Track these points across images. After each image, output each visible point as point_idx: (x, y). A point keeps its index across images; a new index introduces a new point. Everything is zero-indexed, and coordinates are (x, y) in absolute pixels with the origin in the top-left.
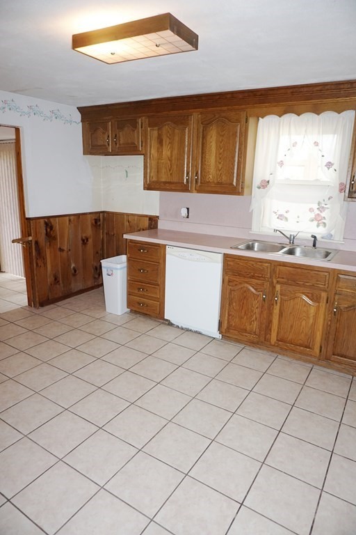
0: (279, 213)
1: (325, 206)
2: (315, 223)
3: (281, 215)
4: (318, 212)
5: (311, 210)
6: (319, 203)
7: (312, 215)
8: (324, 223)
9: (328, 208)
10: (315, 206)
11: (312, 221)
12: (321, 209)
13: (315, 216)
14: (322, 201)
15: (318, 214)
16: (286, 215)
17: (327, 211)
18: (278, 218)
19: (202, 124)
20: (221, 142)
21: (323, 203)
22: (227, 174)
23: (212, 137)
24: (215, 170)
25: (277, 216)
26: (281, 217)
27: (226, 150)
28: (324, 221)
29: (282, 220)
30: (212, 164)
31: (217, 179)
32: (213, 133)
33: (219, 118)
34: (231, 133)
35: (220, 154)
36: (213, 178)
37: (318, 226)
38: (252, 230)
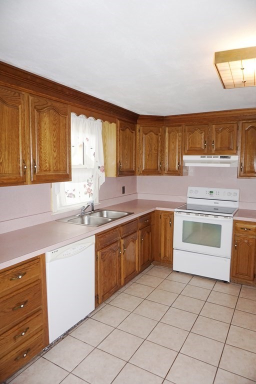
0: (68, 192)
2: (88, 194)
3: (71, 194)
5: (85, 186)
6: (88, 181)
7: (85, 190)
8: (92, 194)
9: (92, 183)
10: (86, 183)
11: (86, 193)
12: (89, 184)
13: (87, 190)
15: (89, 189)
16: (74, 193)
17: (92, 185)
18: (68, 196)
19: (35, 107)
20: (54, 131)
21: (90, 180)
22: (61, 162)
23: (45, 124)
24: (51, 158)
25: (67, 195)
26: (71, 195)
27: (58, 139)
28: (92, 192)
29: (71, 197)
30: (47, 152)
31: (53, 167)
32: (46, 121)
33: (51, 106)
34: (61, 124)
35: (54, 142)
36: (50, 165)
37: (90, 196)
38: (53, 212)
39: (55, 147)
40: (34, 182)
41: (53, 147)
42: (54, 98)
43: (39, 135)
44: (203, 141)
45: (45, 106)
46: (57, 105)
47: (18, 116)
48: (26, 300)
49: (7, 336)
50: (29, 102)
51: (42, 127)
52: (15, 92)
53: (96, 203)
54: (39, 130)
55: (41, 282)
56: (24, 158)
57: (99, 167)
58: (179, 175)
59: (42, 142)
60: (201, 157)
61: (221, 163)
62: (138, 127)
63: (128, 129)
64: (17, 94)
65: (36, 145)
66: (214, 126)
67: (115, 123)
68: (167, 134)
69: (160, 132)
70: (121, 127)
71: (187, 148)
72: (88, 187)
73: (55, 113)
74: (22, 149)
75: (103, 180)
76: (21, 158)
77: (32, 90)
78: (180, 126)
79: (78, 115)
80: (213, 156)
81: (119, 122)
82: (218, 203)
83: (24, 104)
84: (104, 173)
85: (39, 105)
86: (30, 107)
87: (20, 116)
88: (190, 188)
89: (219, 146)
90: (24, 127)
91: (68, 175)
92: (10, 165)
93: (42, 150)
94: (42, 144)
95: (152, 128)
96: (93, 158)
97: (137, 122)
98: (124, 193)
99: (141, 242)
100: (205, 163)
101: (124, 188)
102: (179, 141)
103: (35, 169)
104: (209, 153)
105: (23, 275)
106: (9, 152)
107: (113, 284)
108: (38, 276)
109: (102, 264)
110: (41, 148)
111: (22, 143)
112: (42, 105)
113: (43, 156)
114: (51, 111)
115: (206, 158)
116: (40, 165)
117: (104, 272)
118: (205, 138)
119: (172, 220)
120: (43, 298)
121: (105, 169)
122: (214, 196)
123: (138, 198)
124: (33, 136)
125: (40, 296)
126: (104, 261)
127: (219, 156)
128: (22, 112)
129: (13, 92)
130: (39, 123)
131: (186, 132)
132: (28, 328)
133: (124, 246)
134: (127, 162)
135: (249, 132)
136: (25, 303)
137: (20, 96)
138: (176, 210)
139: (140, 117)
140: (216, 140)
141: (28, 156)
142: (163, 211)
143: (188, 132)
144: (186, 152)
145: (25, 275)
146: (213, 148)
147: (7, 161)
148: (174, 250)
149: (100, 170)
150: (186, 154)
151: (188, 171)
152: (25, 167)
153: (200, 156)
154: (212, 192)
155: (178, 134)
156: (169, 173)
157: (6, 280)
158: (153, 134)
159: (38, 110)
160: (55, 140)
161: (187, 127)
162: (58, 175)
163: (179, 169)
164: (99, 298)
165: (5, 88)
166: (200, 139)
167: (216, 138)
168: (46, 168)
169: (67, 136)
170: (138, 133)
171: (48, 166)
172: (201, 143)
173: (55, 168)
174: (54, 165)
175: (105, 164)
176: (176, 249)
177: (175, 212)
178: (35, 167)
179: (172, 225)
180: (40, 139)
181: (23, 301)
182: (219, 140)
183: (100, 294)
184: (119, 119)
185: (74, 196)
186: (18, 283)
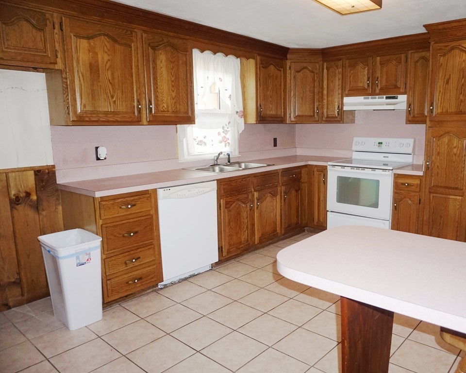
0: (198, 140)
1: (228, 130)
2: (223, 144)
3: (201, 141)
4: (224, 135)
5: (219, 134)
6: (223, 128)
7: (220, 138)
8: (229, 143)
9: (229, 131)
10: (221, 130)
11: (221, 142)
12: (226, 132)
13: (223, 138)
14: (225, 126)
15: (224, 137)
16: (204, 140)
17: (229, 133)
18: (198, 144)
19: (149, 45)
20: (172, 69)
21: (226, 127)
22: (181, 103)
23: (161, 62)
24: (169, 98)
25: (197, 142)
26: (201, 143)
27: (177, 78)
28: (228, 141)
29: (201, 145)
30: (165, 91)
31: (172, 108)
32: (162, 59)
33: (167, 42)
34: (181, 62)
35: (173, 81)
36: (168, 106)
37: (226, 146)
38: (179, 159)
39: (173, 86)
40: (151, 123)
41: (171, 86)
42: (172, 34)
43: (155, 73)
44: (366, 78)
45: (160, 43)
46: (175, 41)
47: (131, 54)
48: (136, 230)
49: (118, 259)
50: (142, 39)
51: (158, 66)
52: (127, 31)
53: (235, 155)
54: (155, 68)
55: (152, 217)
56: (139, 98)
57: (237, 112)
58: (339, 122)
59: (159, 81)
60: (365, 98)
61: (387, 104)
62: (288, 63)
63: (272, 66)
64: (129, 32)
65: (152, 84)
66: (378, 59)
67: (254, 58)
68: (325, 71)
69: (316, 69)
70: (261, 64)
71: (348, 88)
72: (223, 135)
73: (172, 50)
74: (136, 89)
75: (242, 127)
76: (135, 97)
77: (146, 26)
78: (340, 60)
79: (202, 52)
80: (377, 96)
81: (258, 58)
82: (388, 157)
83: (137, 42)
84: (243, 119)
85: (154, 42)
86: (144, 45)
87: (133, 55)
88: (355, 139)
89: (384, 83)
90: (138, 66)
91: (190, 117)
92: (124, 103)
93: (158, 90)
94: (158, 83)
95: (305, 65)
96: (228, 102)
97: (286, 57)
98: (275, 145)
99: (284, 200)
100: (369, 105)
101: (275, 140)
102: (339, 79)
103: (151, 109)
104: (373, 94)
105: (133, 206)
106: (122, 90)
107: (243, 240)
108: (150, 210)
109: (226, 214)
110: (157, 88)
111: (136, 82)
112: (158, 42)
113: (160, 96)
114: (168, 48)
115: (370, 100)
116: (157, 106)
117: (229, 223)
118: (368, 73)
119: (325, 176)
120: (155, 234)
121: (244, 114)
122: (384, 148)
123: (297, 154)
124: (147, 75)
125: (152, 230)
126: (229, 211)
127: (385, 96)
128: (135, 50)
129: (125, 31)
130: (154, 62)
131: (347, 68)
132: (139, 258)
133: (258, 200)
134: (271, 106)
135: (419, 64)
136: (135, 233)
137: (132, 34)
138: (329, 163)
139: (290, 51)
140: (381, 77)
141: (144, 95)
142: (316, 166)
143: (349, 67)
144: (347, 92)
145: (135, 207)
146: (377, 86)
147: (121, 99)
148: (328, 212)
149: (238, 116)
150: (348, 96)
151: (354, 117)
152: (140, 106)
153: (363, 97)
154: (381, 143)
155: (337, 71)
156: (328, 119)
157: (116, 207)
158: (308, 72)
159: (154, 48)
160: (173, 79)
161: (347, 61)
162: (177, 116)
163: (338, 114)
164: (224, 250)
165: (117, 26)
166: (363, 75)
167: (381, 74)
168: (164, 108)
169: (188, 74)
170: (288, 72)
171: (166, 107)
172: (363, 82)
173: (173, 109)
174: (173, 105)
175: (244, 109)
176: (331, 211)
177: (328, 166)
178: (151, 106)
179: (325, 183)
180: (155, 79)
181: (133, 230)
182: (385, 76)
183: (225, 245)
184: (259, 55)
185: (205, 144)
186: (128, 213)
